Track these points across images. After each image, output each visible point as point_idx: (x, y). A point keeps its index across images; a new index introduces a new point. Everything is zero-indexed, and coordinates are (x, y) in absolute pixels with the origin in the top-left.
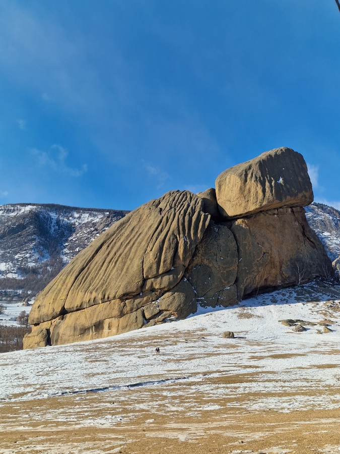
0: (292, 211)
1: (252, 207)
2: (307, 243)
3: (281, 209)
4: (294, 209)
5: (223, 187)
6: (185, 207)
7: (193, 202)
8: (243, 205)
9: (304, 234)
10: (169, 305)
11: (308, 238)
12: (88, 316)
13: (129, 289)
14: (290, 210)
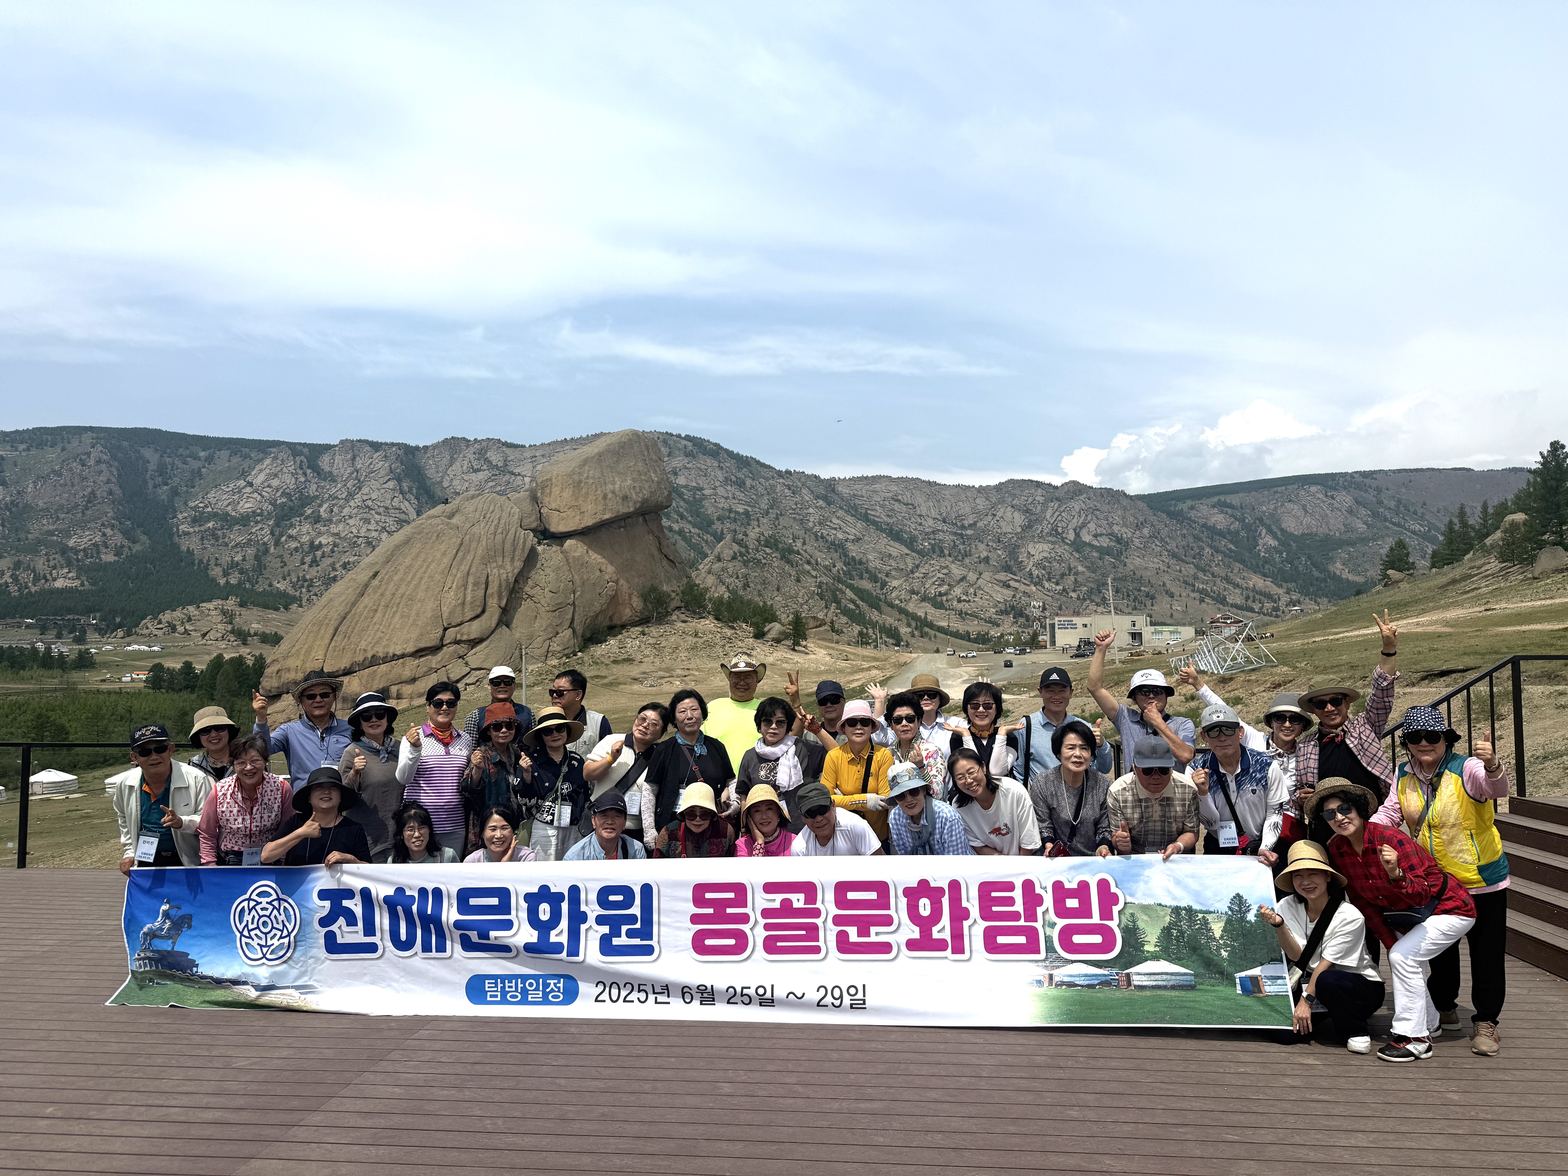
0: (645, 520)
1: (589, 522)
2: (665, 562)
3: (630, 520)
4: (647, 517)
5: (547, 491)
6: (496, 522)
7: (505, 515)
8: (578, 517)
9: (660, 550)
10: (483, 662)
11: (666, 556)
12: (363, 681)
13: (422, 645)
14: (641, 519)
